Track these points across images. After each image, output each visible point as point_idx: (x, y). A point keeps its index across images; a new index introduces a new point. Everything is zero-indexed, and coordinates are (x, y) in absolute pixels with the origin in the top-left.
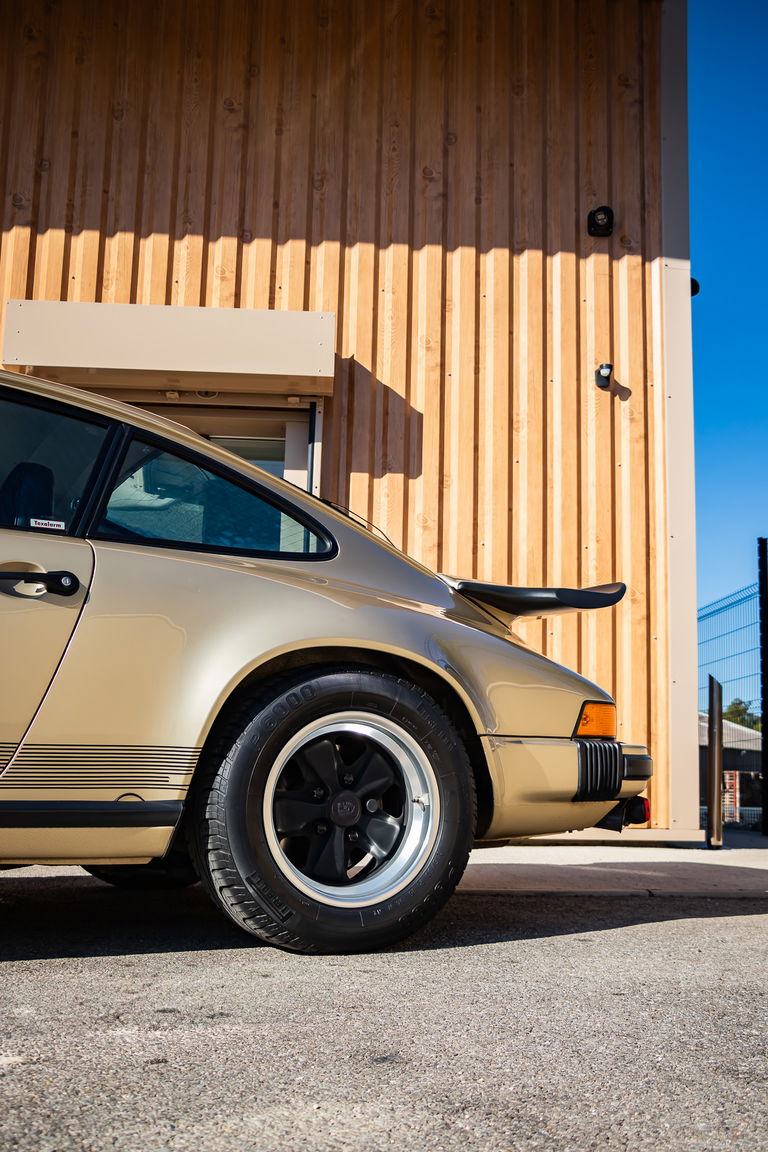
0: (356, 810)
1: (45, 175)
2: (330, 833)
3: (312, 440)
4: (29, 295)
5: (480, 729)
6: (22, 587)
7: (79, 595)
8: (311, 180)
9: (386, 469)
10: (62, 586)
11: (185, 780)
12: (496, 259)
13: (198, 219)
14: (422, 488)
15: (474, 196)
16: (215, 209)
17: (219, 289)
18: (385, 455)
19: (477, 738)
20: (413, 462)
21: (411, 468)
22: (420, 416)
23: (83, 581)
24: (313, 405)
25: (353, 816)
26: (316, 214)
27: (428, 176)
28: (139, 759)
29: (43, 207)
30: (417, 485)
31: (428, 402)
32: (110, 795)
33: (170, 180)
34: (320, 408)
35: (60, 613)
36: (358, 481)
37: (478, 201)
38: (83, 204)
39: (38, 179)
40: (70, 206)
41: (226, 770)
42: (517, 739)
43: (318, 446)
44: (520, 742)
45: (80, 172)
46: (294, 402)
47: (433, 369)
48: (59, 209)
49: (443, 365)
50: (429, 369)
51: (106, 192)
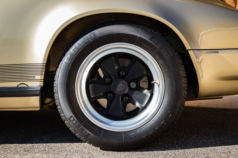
0: (125, 88)
5: (188, 47)
11: (41, 77)
19: (187, 52)
25: (124, 90)
44: (217, 52)
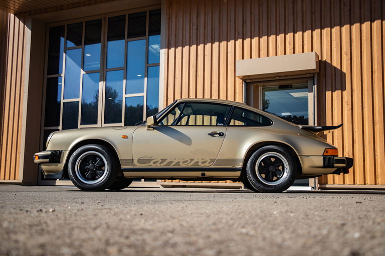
0: (274, 169)
1: (245, 25)
2: (269, 173)
3: (314, 85)
4: (243, 58)
5: (297, 154)
6: (215, 135)
7: (224, 136)
8: (312, 13)
9: (336, 89)
10: (221, 135)
11: (242, 164)
12: (366, 25)
13: (282, 30)
14: (346, 93)
15: (359, 8)
16: (287, 26)
17: (289, 48)
18: (335, 86)
20: (343, 86)
21: (343, 88)
22: (345, 73)
23: (224, 133)
24: (314, 75)
26: (314, 22)
27: (345, 5)
28: (234, 161)
29: (245, 33)
30: (345, 93)
31: (347, 69)
32: (231, 167)
33: (275, 21)
34: (316, 76)
35: (221, 139)
36: (328, 93)
37: (360, 9)
38: (254, 31)
39: (243, 26)
40: (251, 32)
41: (249, 162)
42: (308, 156)
43: (316, 86)
45: (253, 22)
46: (308, 75)
47: (348, 60)
48: (248, 33)
49: (351, 59)
50: (347, 60)
51: (259, 26)
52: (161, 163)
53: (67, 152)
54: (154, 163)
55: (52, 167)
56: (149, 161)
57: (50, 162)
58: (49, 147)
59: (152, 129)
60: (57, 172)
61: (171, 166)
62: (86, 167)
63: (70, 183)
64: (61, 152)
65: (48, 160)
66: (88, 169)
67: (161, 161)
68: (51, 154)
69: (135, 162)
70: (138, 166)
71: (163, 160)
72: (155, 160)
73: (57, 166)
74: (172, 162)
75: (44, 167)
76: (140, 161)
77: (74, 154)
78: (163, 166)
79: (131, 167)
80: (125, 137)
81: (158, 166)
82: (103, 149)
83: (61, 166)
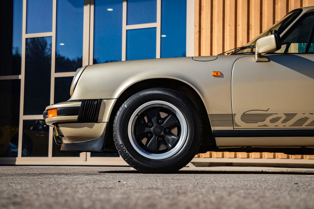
52: (284, 121)
53: (112, 103)
54: (273, 121)
55: (84, 130)
56: (262, 117)
57: (80, 121)
58: (76, 94)
59: (266, 60)
60: (91, 139)
61: (304, 127)
62: (147, 130)
63: (119, 161)
64: (99, 101)
65: (75, 117)
66: (150, 132)
67: (284, 117)
68: (83, 105)
69: (238, 119)
70: (244, 126)
71: (289, 116)
72: (274, 116)
73: (91, 127)
74: (306, 119)
75: (65, 130)
76: (246, 117)
77: (125, 105)
78: (288, 126)
79: (231, 128)
80: (218, 75)
81: (280, 125)
82: (178, 96)
83: (100, 128)
